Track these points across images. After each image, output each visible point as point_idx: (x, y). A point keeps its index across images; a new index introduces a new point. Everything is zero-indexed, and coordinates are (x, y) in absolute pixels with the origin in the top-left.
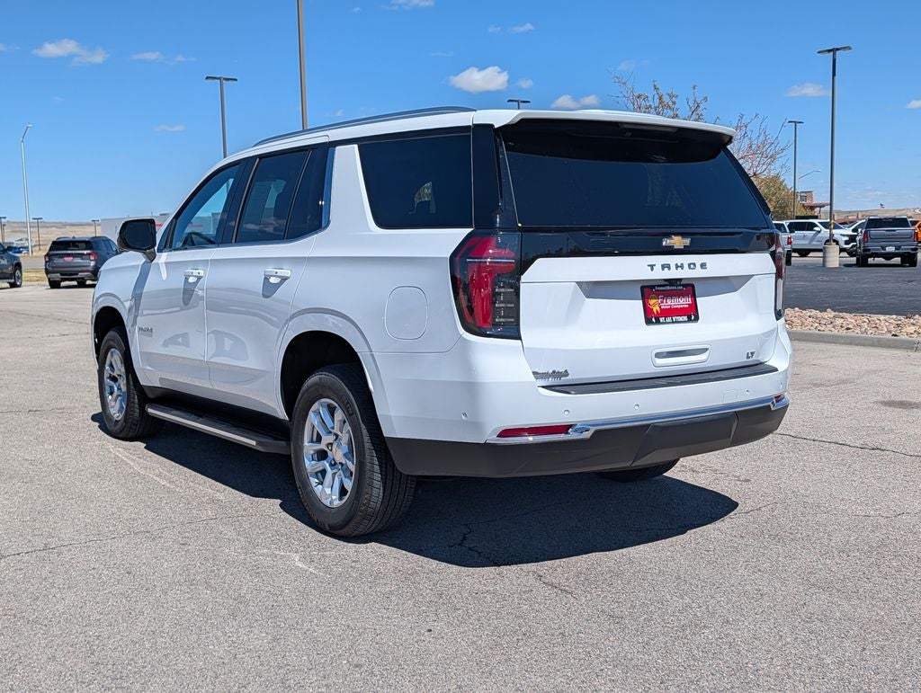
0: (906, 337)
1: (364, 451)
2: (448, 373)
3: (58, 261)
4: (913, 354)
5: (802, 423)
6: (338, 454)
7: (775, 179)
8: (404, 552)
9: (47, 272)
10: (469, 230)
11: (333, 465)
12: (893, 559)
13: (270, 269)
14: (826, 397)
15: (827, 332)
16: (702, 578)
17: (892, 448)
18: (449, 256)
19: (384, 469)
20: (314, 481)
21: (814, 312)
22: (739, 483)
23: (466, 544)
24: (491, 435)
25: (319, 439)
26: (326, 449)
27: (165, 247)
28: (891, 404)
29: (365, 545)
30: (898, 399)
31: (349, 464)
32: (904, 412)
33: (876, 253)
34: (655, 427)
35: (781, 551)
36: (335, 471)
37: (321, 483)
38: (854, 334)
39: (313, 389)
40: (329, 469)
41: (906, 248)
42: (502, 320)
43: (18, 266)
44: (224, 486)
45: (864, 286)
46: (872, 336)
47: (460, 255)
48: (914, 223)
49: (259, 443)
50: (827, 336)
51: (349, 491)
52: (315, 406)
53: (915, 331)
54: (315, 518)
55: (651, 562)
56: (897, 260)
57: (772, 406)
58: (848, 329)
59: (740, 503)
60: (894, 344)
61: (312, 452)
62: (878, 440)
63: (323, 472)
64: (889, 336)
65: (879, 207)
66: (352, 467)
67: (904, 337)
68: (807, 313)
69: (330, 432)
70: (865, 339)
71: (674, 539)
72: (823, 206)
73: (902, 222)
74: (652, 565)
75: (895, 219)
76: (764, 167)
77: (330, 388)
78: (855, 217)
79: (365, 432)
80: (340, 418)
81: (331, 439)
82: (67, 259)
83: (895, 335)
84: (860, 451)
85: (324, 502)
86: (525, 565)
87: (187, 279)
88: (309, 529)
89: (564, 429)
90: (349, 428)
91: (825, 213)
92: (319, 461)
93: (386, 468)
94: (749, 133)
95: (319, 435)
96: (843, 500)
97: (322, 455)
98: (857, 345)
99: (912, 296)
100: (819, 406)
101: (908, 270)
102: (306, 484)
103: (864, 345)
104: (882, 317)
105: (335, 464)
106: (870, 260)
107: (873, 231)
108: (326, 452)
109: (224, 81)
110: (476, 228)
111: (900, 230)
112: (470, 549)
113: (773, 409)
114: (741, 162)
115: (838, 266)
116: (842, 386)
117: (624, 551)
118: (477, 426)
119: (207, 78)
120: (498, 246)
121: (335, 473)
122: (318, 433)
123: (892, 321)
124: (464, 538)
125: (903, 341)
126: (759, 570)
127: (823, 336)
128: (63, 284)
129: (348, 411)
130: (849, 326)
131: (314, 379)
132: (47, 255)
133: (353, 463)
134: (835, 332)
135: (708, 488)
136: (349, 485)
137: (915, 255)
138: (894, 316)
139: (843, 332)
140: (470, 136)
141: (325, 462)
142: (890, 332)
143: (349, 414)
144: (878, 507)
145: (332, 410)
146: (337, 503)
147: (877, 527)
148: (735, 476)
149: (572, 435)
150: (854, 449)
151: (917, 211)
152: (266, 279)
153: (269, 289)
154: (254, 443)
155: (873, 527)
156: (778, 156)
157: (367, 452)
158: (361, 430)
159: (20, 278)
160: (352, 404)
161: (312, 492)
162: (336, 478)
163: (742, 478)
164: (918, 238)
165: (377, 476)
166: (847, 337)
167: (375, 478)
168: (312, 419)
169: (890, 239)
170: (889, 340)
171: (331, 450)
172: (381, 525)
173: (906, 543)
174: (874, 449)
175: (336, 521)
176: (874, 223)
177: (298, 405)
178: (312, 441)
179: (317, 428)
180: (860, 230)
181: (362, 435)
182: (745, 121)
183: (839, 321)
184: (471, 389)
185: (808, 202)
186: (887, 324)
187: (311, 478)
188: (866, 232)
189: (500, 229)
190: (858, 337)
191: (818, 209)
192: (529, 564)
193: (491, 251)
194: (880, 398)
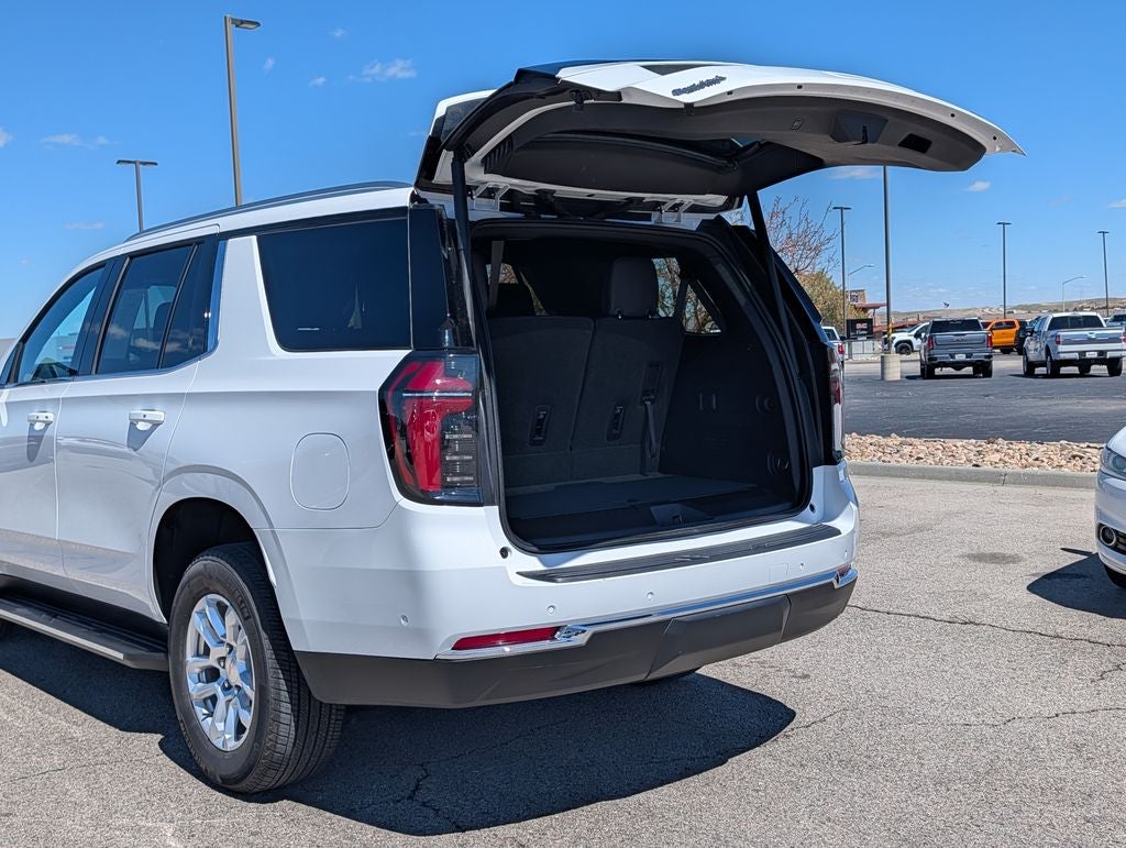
0: (990, 468)
1: (266, 671)
2: (380, 559)
4: (1000, 489)
5: (871, 589)
6: (233, 672)
7: (820, 276)
8: (328, 814)
10: (407, 352)
11: (227, 689)
12: (1009, 792)
13: (138, 411)
14: (899, 551)
15: (893, 463)
16: (749, 836)
17: (989, 621)
18: (377, 389)
19: (295, 696)
20: (200, 711)
21: (876, 439)
22: (794, 680)
23: (419, 796)
24: (443, 646)
25: (207, 652)
26: (218, 666)
27: (8, 380)
28: (979, 558)
29: (272, 805)
30: (988, 550)
31: (247, 688)
32: (998, 569)
33: (944, 362)
34: (677, 622)
35: (857, 786)
36: (230, 697)
37: (211, 714)
38: (927, 466)
39: (195, 580)
40: (220, 694)
41: (979, 356)
42: (456, 479)
44: (84, 715)
45: (933, 402)
46: (949, 467)
47: (393, 387)
48: (986, 325)
49: (127, 656)
50: (893, 468)
51: (248, 728)
52: (201, 604)
53: (1000, 460)
54: (203, 766)
55: (678, 814)
56: (969, 370)
57: (835, 583)
58: (918, 459)
59: (797, 711)
60: (975, 476)
61: (198, 670)
62: (970, 610)
63: (214, 699)
64: (969, 466)
65: (943, 307)
66: (251, 694)
67: (987, 467)
68: (868, 439)
69: (222, 642)
70: (941, 471)
71: (709, 773)
72: (878, 307)
73: (972, 325)
74: (680, 818)
75: (964, 321)
76: (808, 261)
77: (218, 580)
78: (915, 320)
79: (266, 643)
80: (234, 623)
81: (223, 651)
83: (977, 466)
84: (949, 627)
85: (214, 742)
86: (500, 828)
87: (32, 425)
88: (195, 781)
89: (548, 633)
90: (246, 637)
91: (881, 315)
92: (207, 682)
93: (299, 695)
94: (787, 221)
95: (206, 647)
96: (933, 701)
97: (212, 674)
98: (931, 479)
99: (991, 414)
100: (891, 564)
101: (981, 382)
102: (190, 716)
103: (940, 479)
104: (959, 443)
105: (230, 687)
106: (938, 371)
107: (940, 336)
108: (218, 670)
109: (141, 166)
110: (417, 348)
111: (970, 334)
112: (424, 804)
113: (836, 586)
114: (780, 254)
115: (899, 378)
116: (918, 535)
117: (641, 797)
118: (422, 634)
119: (119, 162)
120: (448, 374)
121: (230, 701)
122: (206, 645)
123: (971, 447)
124: (417, 788)
125: (986, 472)
126: (829, 820)
127: (889, 469)
129: (243, 613)
130: (920, 455)
131: (196, 566)
133: (252, 689)
134: (903, 463)
135: (753, 690)
136: (247, 719)
137: (990, 363)
138: (973, 441)
139: (913, 464)
140: (406, 221)
141: (215, 684)
142: (970, 461)
143: (246, 618)
144: (979, 709)
145: (222, 609)
146: (232, 745)
147: (982, 741)
148: (789, 671)
149: (560, 642)
150: (941, 624)
151: (987, 310)
152: (133, 424)
153: (137, 438)
154: (120, 656)
155: (976, 741)
156: (823, 248)
157: (270, 673)
158: (260, 640)
160: (249, 602)
161: (198, 728)
162: (231, 708)
163: (799, 674)
164: (991, 343)
165: (286, 707)
166: (919, 469)
167: (283, 710)
168: (196, 624)
169: (959, 345)
170: (969, 472)
171: (224, 667)
172: (295, 775)
173: (1022, 766)
174: (966, 623)
175: (230, 773)
176: (940, 326)
177: (177, 604)
178: (198, 655)
179: (204, 638)
180: (923, 335)
181: (262, 648)
182: (781, 206)
183: (907, 449)
184: (412, 582)
185: (859, 303)
186: (966, 451)
187: (196, 707)
188: (931, 338)
189: (450, 350)
190: (933, 469)
191: (871, 311)
192: (507, 826)
193: (438, 382)
194: (966, 550)
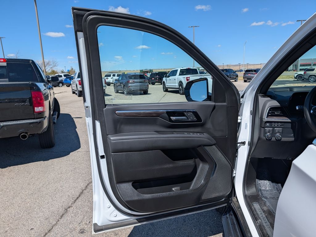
3: (247, 75)
9: (244, 78)
43: (237, 76)
82: (249, 75)
119: (297, 21)
128: (247, 81)
132: (244, 74)
159: (237, 79)
